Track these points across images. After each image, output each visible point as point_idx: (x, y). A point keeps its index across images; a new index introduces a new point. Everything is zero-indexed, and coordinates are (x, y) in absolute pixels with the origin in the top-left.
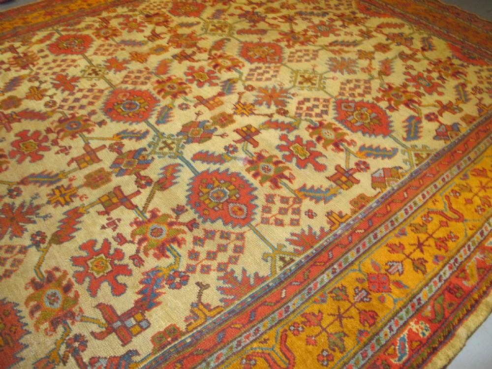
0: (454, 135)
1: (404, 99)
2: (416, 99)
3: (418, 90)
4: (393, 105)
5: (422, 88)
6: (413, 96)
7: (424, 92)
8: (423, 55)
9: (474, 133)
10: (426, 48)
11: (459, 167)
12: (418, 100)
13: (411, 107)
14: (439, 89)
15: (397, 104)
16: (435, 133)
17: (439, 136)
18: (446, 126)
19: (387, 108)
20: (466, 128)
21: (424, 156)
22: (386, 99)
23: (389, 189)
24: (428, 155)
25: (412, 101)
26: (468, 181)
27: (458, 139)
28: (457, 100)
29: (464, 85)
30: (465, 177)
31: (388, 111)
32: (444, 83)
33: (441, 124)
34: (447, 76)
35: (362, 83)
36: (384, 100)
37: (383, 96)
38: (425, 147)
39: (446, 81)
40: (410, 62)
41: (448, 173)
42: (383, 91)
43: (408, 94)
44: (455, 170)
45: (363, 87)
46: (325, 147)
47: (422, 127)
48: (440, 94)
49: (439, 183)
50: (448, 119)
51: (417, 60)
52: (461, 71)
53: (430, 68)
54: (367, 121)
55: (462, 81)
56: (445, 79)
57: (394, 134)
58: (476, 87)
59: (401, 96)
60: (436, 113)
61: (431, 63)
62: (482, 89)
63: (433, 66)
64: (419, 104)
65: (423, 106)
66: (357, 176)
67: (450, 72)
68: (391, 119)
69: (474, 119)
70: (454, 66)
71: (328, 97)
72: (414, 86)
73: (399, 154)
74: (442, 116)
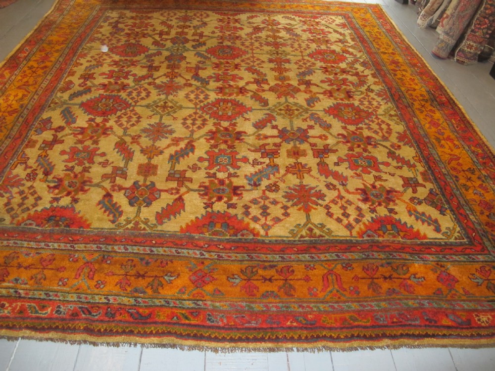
0: (38, 126)
1: (89, 132)
2: (80, 137)
3: (82, 145)
4: (92, 123)
5: (81, 149)
6: (83, 138)
7: (77, 146)
8: (104, 188)
9: (24, 135)
10: (106, 199)
11: (28, 109)
12: (77, 137)
13: (79, 129)
14: (66, 157)
15: (90, 125)
16: (52, 120)
17: (49, 120)
18: (46, 130)
19: (95, 119)
20: (31, 136)
21: (52, 105)
22: (101, 125)
23: (62, 83)
24: (49, 106)
25: (81, 133)
26: (19, 105)
27: (34, 125)
28: (46, 156)
29: (47, 173)
30: (22, 106)
31: (93, 117)
32: (65, 166)
33: (51, 129)
34: (66, 175)
35: (129, 126)
36: (101, 123)
37: (105, 125)
38: (54, 109)
39: (65, 168)
40: (109, 170)
41: (33, 104)
42: (108, 128)
43: (88, 138)
44: (30, 107)
45: (125, 123)
46: (110, 82)
47: (63, 120)
48: (63, 153)
49: (36, 97)
50: (48, 135)
51: (105, 177)
52: (57, 191)
53: (87, 174)
54: (100, 104)
55: (50, 178)
56: (66, 170)
57: (78, 106)
58: (34, 179)
59: (92, 133)
60: (58, 134)
61: (90, 182)
62: (27, 181)
63: (85, 179)
64: (75, 135)
65: (72, 134)
66: (82, 81)
67: (66, 183)
68: (86, 114)
69: (27, 146)
70: (65, 193)
71: (138, 104)
72: (89, 147)
73: (67, 99)
74: (53, 135)
